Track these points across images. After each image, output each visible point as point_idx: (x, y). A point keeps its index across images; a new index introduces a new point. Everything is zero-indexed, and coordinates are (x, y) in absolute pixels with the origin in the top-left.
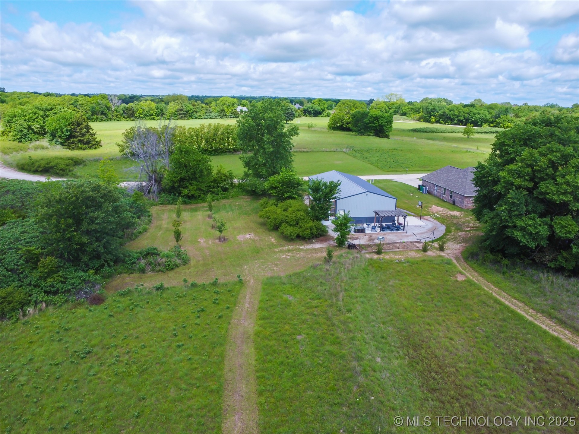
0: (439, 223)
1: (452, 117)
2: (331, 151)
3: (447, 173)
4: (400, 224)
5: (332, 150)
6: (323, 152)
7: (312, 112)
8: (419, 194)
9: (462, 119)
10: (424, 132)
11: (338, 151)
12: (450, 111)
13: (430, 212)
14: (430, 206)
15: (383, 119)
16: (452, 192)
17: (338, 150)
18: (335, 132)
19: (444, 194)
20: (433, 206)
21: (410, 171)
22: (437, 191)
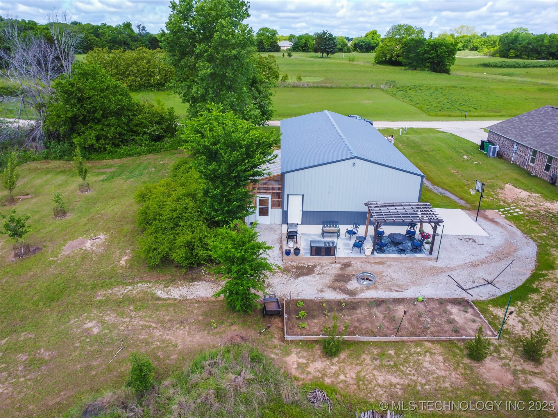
0: (518, 232)
1: (539, 49)
2: (364, 88)
3: (542, 121)
4: (425, 236)
5: (365, 86)
6: (353, 88)
7: (364, 47)
8: (478, 159)
9: (553, 51)
10: (498, 67)
11: (374, 88)
12: (538, 41)
13: (499, 200)
14: (502, 184)
15: (443, 47)
16: (550, 159)
17: (374, 86)
18: (381, 66)
19: (533, 161)
20: (507, 185)
21: (470, 116)
22: (516, 154)
